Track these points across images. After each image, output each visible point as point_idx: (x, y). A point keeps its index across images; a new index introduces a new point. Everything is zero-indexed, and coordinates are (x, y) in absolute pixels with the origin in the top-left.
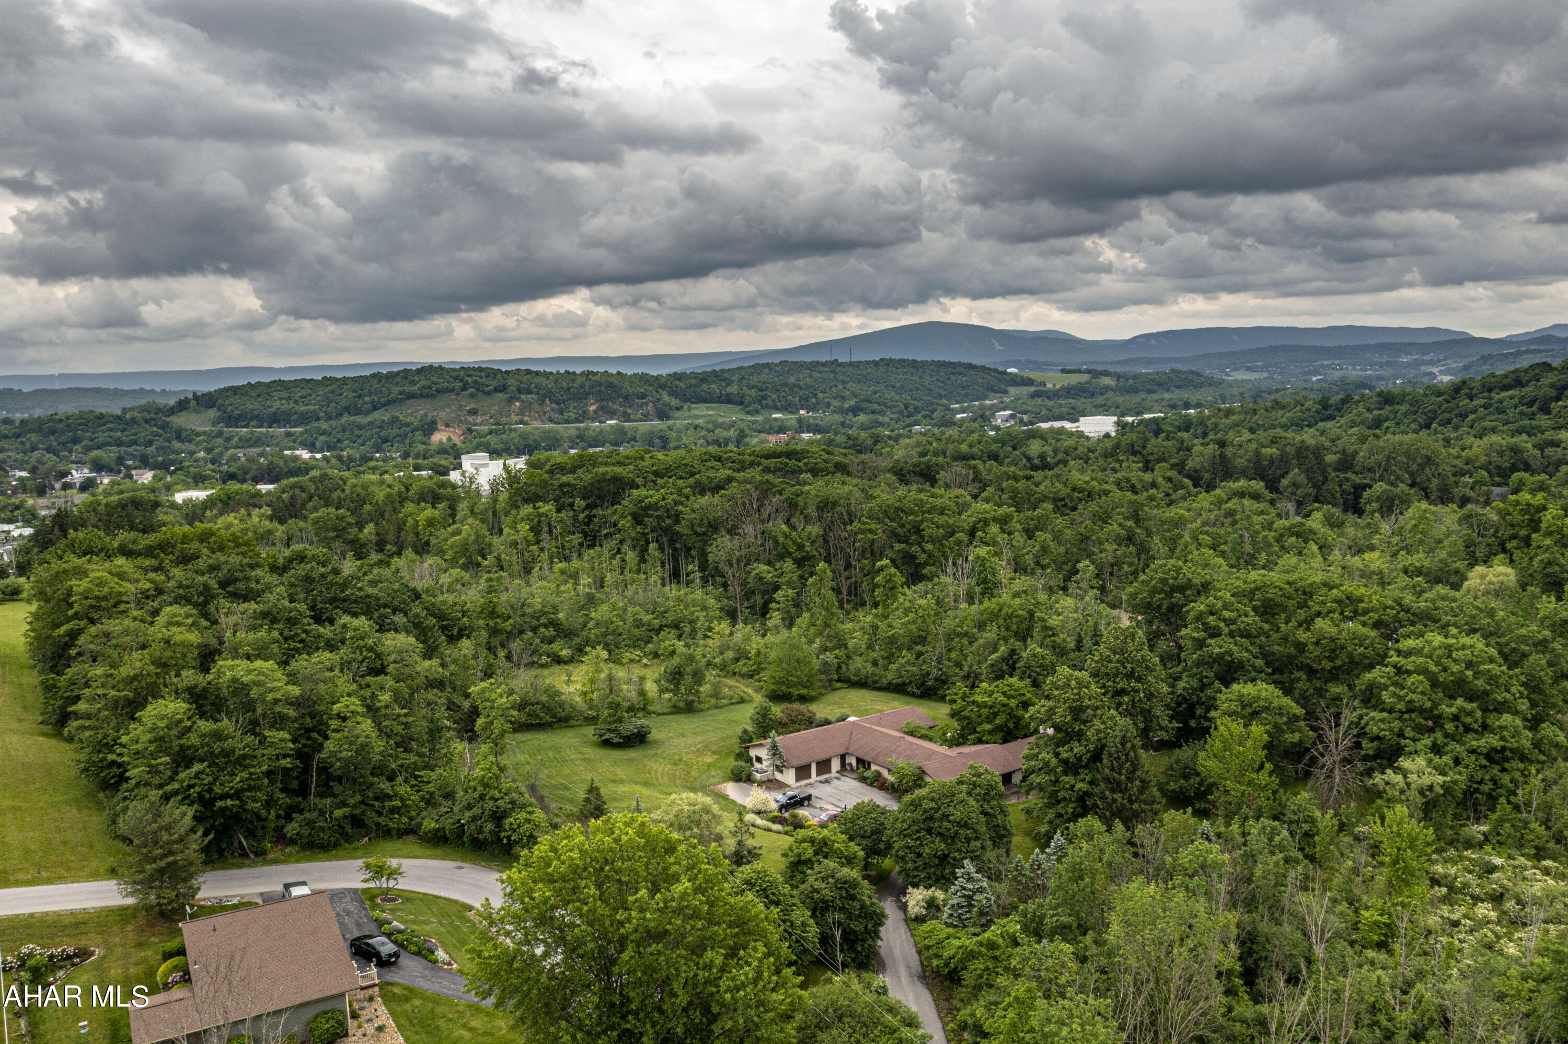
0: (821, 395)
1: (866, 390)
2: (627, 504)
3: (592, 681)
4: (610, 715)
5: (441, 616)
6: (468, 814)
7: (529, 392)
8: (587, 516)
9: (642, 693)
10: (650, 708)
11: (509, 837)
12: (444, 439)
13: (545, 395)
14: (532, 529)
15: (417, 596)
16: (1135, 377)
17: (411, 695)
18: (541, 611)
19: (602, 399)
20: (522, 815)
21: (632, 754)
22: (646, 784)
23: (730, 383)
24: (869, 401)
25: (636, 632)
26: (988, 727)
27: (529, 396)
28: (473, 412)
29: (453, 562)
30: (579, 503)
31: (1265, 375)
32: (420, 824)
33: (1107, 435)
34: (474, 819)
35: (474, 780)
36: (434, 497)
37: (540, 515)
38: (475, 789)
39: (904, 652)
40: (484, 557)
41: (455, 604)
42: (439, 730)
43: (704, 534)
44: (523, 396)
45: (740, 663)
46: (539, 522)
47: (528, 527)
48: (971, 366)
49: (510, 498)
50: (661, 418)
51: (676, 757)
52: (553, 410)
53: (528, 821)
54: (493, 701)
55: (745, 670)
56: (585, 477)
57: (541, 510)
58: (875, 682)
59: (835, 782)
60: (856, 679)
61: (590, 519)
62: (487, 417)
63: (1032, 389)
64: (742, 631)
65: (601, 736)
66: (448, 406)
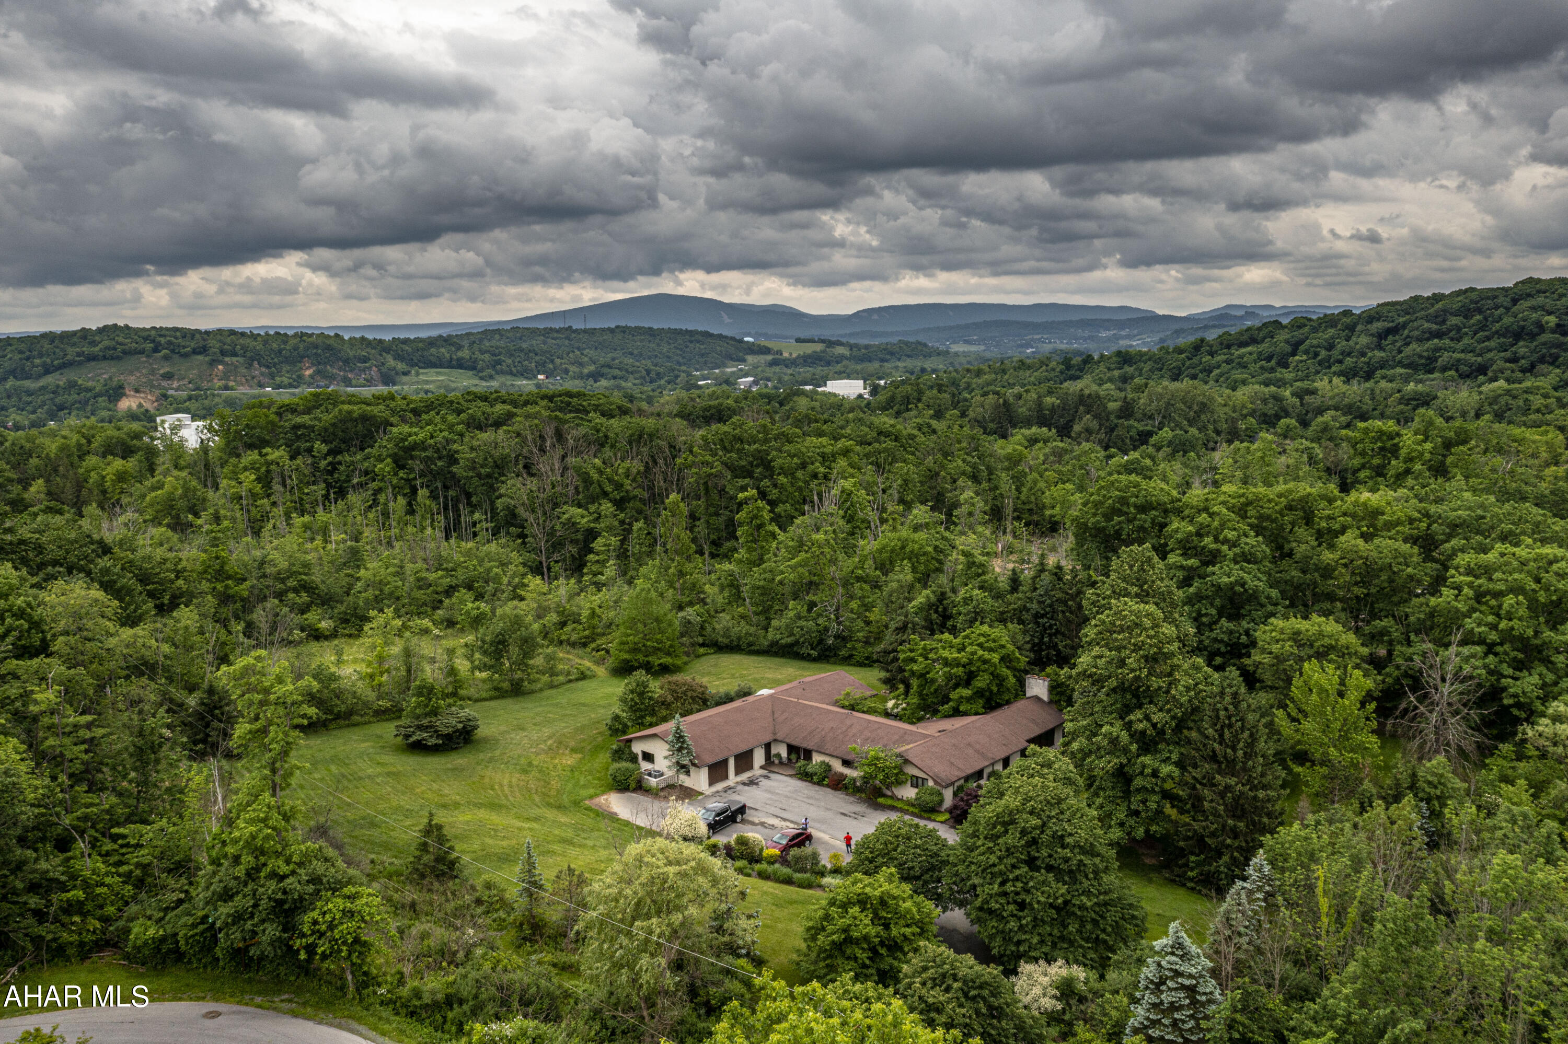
0: (558, 361)
1: (604, 357)
2: (384, 444)
3: (381, 659)
4: (418, 705)
5: (144, 579)
6: (225, 910)
7: (235, 354)
8: (330, 464)
9: (452, 672)
10: (462, 692)
11: (311, 949)
12: (134, 406)
13: (252, 358)
14: (258, 480)
15: (106, 550)
16: (867, 347)
17: (101, 688)
18: (288, 570)
19: (318, 362)
20: (336, 905)
21: (458, 760)
22: (494, 806)
23: (460, 348)
24: (610, 367)
25: (419, 594)
26: (966, 692)
27: (234, 359)
28: (168, 376)
29: (156, 521)
30: (320, 447)
31: (982, 348)
32: (128, 931)
33: (860, 396)
34: (238, 918)
35: (235, 841)
36: (124, 451)
37: (269, 464)
38: (236, 859)
39: (791, 604)
40: (197, 515)
41: (165, 561)
42: (155, 748)
43: (489, 476)
44: (227, 359)
45: (568, 629)
46: (268, 471)
47: (253, 477)
48: (707, 334)
49: (228, 443)
50: (386, 384)
51: (523, 761)
52: (262, 374)
53: (349, 914)
54: (267, 691)
55: (574, 637)
56: (327, 418)
57: (269, 458)
58: (750, 644)
59: (764, 783)
60: (726, 641)
61: (334, 467)
62: (185, 382)
63: (769, 358)
64: (563, 588)
65: (407, 736)
66: (138, 369)
